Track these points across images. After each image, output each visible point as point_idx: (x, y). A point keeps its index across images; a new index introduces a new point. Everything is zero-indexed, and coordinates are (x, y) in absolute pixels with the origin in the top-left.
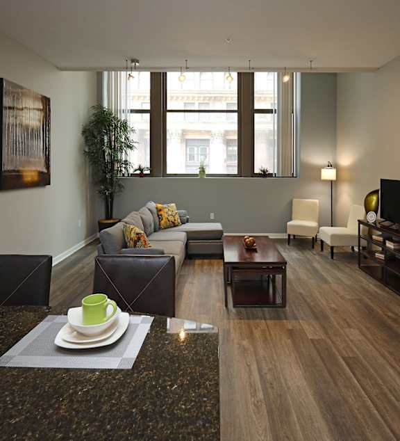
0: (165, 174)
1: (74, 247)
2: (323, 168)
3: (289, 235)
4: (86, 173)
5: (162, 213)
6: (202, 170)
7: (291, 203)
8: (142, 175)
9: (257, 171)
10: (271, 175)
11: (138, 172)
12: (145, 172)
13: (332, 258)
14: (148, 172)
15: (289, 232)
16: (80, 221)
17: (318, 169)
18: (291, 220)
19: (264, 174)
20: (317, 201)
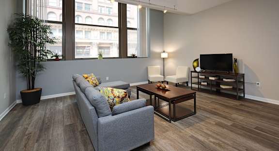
1: (3, 113)
4: (9, 59)
6: (101, 55)
7: (147, 68)
8: (57, 59)
10: (136, 57)
11: (54, 58)
12: (59, 58)
16: (5, 94)
18: (148, 75)
20: (159, 67)
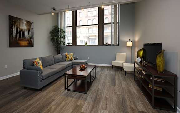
0: (76, 45)
2: (127, 41)
3: (113, 66)
5: (67, 56)
6: (86, 43)
7: (116, 54)
8: (69, 45)
9: (105, 44)
10: (109, 45)
11: (68, 44)
13: (126, 75)
14: (71, 44)
15: (112, 64)
17: (125, 42)
18: (115, 60)
19: (107, 45)
20: (125, 54)
